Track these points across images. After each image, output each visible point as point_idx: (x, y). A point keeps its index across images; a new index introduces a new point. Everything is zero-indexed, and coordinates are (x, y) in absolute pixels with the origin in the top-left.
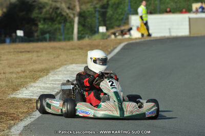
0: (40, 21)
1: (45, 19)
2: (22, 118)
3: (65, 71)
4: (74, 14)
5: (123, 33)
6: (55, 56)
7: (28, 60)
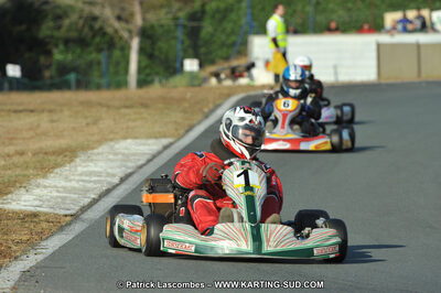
0: (57, 46)
1: (67, 42)
2: (18, 254)
3: (109, 153)
4: (130, 32)
5: (235, 74)
6: (89, 120)
7: (30, 129)
